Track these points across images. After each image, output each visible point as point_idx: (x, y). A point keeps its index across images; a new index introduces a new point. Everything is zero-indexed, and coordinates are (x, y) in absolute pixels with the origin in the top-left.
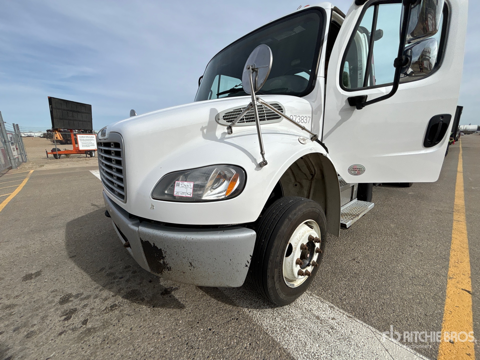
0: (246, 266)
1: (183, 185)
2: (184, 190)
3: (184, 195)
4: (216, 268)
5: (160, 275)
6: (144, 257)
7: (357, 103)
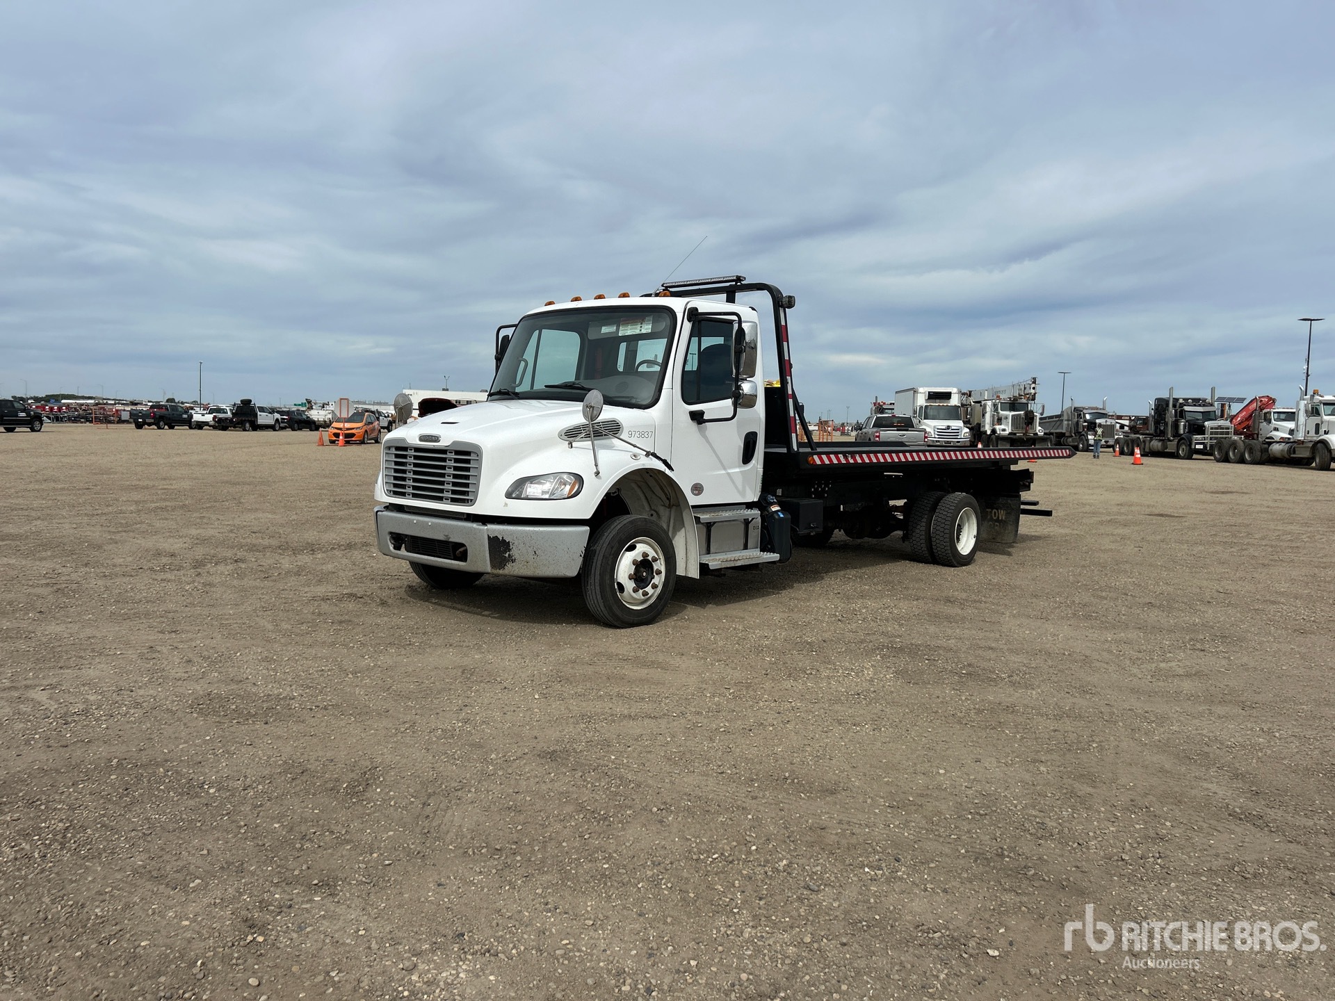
0: (581, 556)
1: (533, 487)
2: (533, 491)
4: (556, 556)
5: (501, 572)
6: (488, 555)
7: (697, 417)
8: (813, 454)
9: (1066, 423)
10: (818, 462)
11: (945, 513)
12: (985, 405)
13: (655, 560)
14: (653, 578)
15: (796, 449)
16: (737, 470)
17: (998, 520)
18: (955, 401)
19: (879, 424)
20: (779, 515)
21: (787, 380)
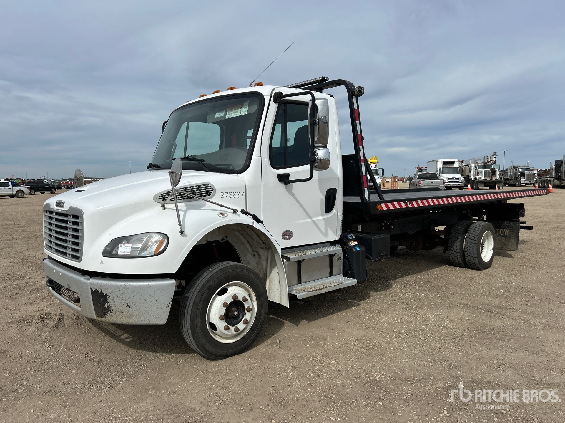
0: (168, 306)
1: (125, 246)
2: (125, 250)
3: (124, 253)
4: (146, 307)
5: (103, 319)
6: (92, 305)
7: (284, 179)
8: (380, 203)
9: (509, 173)
10: (385, 208)
11: (473, 235)
12: (471, 167)
13: (245, 299)
14: (245, 314)
15: (368, 199)
16: (321, 218)
17: (504, 236)
18: (456, 165)
19: (421, 177)
20: (356, 249)
21: (359, 149)
